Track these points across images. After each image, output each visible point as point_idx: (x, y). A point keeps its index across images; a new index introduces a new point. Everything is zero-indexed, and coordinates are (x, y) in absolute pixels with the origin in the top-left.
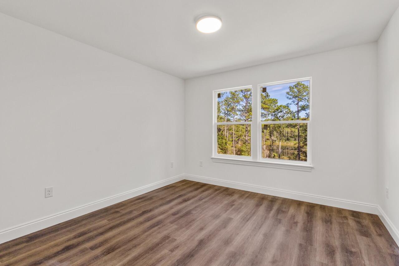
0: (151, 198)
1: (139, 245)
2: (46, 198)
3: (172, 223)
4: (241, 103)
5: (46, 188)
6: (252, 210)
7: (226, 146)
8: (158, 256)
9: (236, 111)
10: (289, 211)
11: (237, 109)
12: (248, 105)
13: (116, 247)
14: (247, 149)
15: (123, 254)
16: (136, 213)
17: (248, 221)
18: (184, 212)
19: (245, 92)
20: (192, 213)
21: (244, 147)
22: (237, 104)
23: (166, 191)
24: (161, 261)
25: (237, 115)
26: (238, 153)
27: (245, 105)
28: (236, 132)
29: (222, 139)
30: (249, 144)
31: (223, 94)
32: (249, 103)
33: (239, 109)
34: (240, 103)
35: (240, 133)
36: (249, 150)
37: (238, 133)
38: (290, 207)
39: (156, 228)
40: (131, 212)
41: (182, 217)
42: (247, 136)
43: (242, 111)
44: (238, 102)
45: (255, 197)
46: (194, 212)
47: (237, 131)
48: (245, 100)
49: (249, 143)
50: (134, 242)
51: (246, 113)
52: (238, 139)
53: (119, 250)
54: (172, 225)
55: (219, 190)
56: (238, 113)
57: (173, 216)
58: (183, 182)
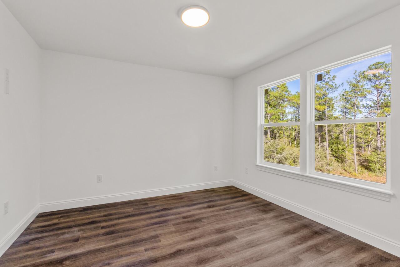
0: (182, 198)
1: (131, 235)
2: (97, 182)
3: (173, 225)
4: (369, 96)
5: (98, 175)
6: (273, 237)
7: (343, 153)
8: (132, 250)
9: (359, 107)
10: (330, 253)
11: (362, 106)
12: (383, 98)
13: (115, 232)
14: (379, 159)
15: (113, 239)
16: (158, 208)
17: (252, 247)
18: (196, 217)
19: (375, 81)
20: (202, 221)
21: (373, 156)
22: (362, 98)
23: (202, 194)
24: (130, 255)
25: (361, 112)
26: (363, 163)
27: (376, 99)
28: (364, 136)
29: (337, 144)
30: (382, 153)
31: (338, 88)
32: (384, 96)
33: (365, 105)
34: (367, 97)
35: (371, 137)
36: (383, 161)
37: (367, 137)
38: (339, 248)
39: (158, 225)
40: (154, 207)
41: (188, 222)
42: (379, 141)
43: (371, 107)
44: (364, 96)
45: (296, 222)
46: (205, 220)
47: (366, 135)
48: (375, 92)
49: (383, 151)
50: (129, 232)
51: (377, 109)
52: (367, 144)
53: (115, 235)
54: (173, 227)
55: (257, 203)
56: (363, 110)
57: (182, 219)
58: (228, 188)
